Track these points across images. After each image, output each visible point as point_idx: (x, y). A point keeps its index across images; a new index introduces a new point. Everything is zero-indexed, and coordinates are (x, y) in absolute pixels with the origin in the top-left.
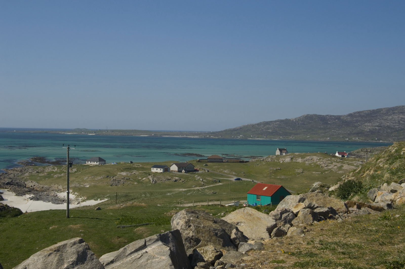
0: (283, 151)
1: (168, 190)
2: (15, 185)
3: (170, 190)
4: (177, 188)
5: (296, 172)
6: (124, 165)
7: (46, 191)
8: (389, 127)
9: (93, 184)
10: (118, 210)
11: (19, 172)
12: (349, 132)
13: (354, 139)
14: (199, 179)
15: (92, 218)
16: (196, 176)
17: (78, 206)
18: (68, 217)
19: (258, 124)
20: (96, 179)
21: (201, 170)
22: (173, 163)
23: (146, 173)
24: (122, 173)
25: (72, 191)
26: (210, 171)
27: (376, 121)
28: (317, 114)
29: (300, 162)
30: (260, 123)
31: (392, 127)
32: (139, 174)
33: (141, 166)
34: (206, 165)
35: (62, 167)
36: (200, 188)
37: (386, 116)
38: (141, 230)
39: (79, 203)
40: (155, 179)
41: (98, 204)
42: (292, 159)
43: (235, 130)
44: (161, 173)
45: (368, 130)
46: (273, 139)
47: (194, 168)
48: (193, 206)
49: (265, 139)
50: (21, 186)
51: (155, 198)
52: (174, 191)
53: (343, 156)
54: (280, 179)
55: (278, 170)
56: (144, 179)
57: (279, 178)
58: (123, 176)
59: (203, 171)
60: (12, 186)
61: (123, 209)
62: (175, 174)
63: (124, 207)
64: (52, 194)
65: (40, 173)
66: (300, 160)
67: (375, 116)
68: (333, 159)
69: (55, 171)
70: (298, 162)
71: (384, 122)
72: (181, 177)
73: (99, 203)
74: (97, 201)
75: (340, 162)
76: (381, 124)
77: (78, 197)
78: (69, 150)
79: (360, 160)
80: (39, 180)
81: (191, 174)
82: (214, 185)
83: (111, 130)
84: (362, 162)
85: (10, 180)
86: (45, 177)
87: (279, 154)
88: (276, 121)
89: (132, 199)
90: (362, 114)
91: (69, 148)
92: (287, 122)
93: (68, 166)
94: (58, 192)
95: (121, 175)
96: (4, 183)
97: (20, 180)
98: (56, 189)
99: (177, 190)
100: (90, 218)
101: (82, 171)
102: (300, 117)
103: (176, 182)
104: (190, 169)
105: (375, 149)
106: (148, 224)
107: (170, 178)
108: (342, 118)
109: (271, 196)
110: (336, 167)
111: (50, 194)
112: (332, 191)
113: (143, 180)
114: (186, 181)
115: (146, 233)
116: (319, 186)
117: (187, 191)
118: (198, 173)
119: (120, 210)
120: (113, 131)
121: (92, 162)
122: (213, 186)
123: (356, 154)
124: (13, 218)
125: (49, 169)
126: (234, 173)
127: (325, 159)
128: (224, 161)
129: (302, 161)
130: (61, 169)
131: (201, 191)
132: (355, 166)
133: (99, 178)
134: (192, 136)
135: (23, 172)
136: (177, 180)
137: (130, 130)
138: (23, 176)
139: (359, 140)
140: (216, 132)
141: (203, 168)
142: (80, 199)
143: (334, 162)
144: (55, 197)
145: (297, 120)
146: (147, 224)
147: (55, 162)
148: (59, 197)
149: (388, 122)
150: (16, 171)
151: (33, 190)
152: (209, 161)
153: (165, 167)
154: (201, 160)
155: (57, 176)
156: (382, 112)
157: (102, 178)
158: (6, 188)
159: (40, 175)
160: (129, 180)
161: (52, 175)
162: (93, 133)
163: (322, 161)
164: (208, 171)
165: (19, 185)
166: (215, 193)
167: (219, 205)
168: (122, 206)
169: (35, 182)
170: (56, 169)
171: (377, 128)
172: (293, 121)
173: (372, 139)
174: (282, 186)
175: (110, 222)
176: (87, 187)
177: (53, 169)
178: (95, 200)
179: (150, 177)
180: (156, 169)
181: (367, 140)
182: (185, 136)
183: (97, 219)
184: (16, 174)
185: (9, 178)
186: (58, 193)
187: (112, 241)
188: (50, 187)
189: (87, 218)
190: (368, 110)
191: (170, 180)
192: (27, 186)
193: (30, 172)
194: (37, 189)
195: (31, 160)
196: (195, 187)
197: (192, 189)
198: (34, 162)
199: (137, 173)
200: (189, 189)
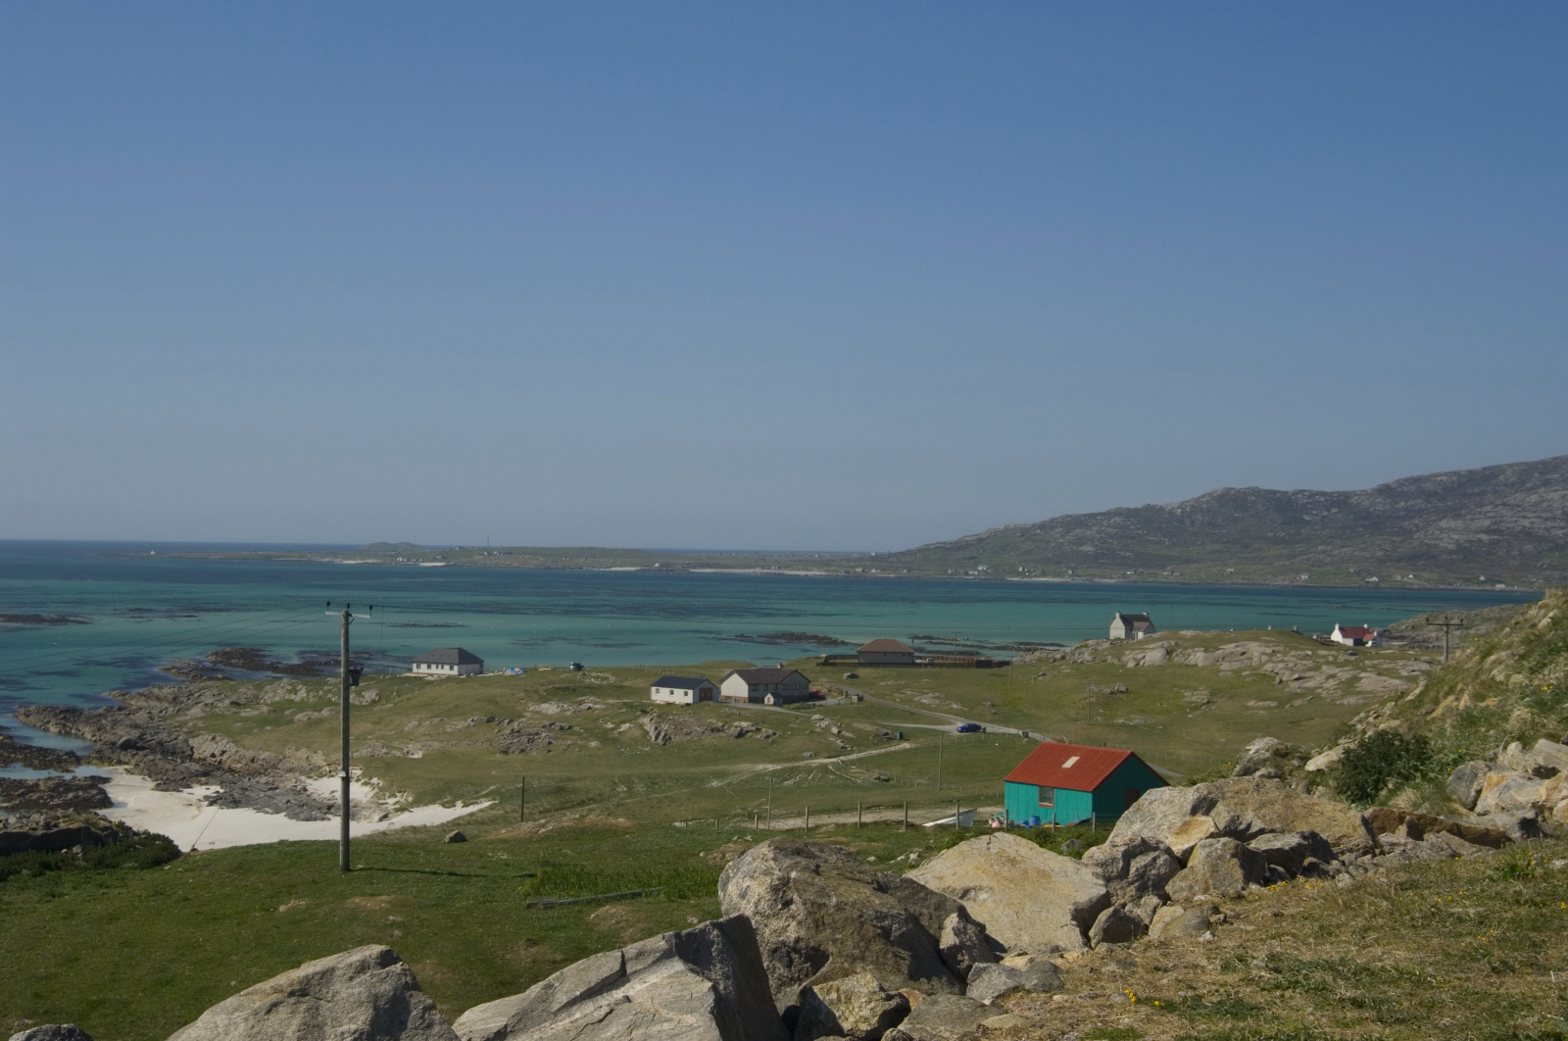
0: (1136, 624)
1: (712, 768)
2: (153, 751)
3: (719, 768)
4: (745, 761)
5: (1186, 699)
6: (551, 678)
7: (263, 771)
8: (1527, 534)
9: (436, 745)
10: (530, 841)
11: (166, 705)
12: (1382, 553)
13: (1399, 578)
14: (828, 729)
15: (434, 873)
16: (817, 716)
17: (384, 826)
18: (347, 868)
19: (1043, 526)
20: (448, 730)
21: (834, 694)
22: (731, 670)
23: (630, 706)
24: (544, 706)
25: (359, 772)
26: (867, 697)
27: (1480, 514)
28: (1260, 487)
29: (1201, 664)
30: (1052, 520)
31: (1542, 532)
32: (604, 710)
33: (612, 679)
34: (853, 676)
35: (326, 684)
36: (832, 763)
37: (1516, 492)
38: (613, 916)
40: (665, 727)
41: (455, 819)
42: (1169, 653)
43: (959, 546)
44: (688, 705)
45: (1452, 547)
46: (1098, 580)
47: (807, 688)
48: (805, 826)
49: (1069, 580)
50: (173, 754)
51: (666, 797)
52: (734, 773)
53: (1359, 642)
54: (1128, 726)
55: (1120, 696)
56: (625, 727)
57: (1123, 725)
58: (546, 716)
59: (841, 699)
60: (141, 753)
61: (547, 837)
62: (737, 708)
63: (551, 831)
64: (289, 782)
65: (245, 706)
66: (1198, 657)
67: (1478, 494)
68: (1324, 652)
69: (297, 699)
70: (1193, 663)
71: (1510, 514)
72: (759, 721)
73: (459, 818)
74: (451, 810)
75: (1346, 663)
76: (1501, 522)
77: (384, 795)
78: (347, 624)
79: (1423, 658)
80: (240, 734)
81: (798, 709)
82: (883, 750)
83: (503, 548)
84: (1429, 663)
85: (135, 734)
86: (262, 722)
87: (1123, 636)
88: (1108, 515)
89: (582, 803)
90: (1429, 486)
91: (348, 615)
92: (1150, 518)
93: (346, 680)
94: (310, 778)
95: (539, 712)
96: (114, 744)
97: (170, 734)
98: (304, 763)
99: (745, 766)
100: (425, 873)
101: (397, 700)
102: (1198, 500)
103: (740, 740)
104: (795, 693)
105: (1476, 615)
106: (640, 894)
107: (721, 724)
108: (1353, 501)
109: (1093, 792)
110: (1332, 683)
111: (282, 785)
112: (1319, 770)
113: (620, 733)
114: (778, 733)
115: (632, 926)
116: (1268, 755)
117: (784, 770)
118: (822, 706)
119: (537, 841)
120: (509, 552)
121: (434, 666)
122: (879, 755)
123: (1406, 634)
124: (145, 871)
125: (278, 691)
126: (954, 706)
127: (1293, 653)
128: (919, 661)
129: (1206, 659)
130: (321, 693)
131: (833, 773)
132: (1401, 678)
133: (461, 725)
134: (798, 570)
135: (182, 703)
136: (747, 732)
137: (574, 549)
138: (182, 718)
139: (1418, 584)
140: (891, 555)
141: (841, 687)
142: (392, 801)
143: (1328, 663)
144: (299, 793)
145: (1188, 509)
146: (635, 896)
147: (299, 666)
148: (314, 796)
149: (1523, 514)
150: (158, 699)
151: (219, 769)
152: (862, 661)
153: (704, 685)
154: (835, 657)
155: (305, 719)
156: (1501, 477)
157: (473, 724)
158: (120, 763)
159: (243, 714)
160: (569, 731)
161: (287, 712)
162: (438, 561)
163: (1282, 661)
164: (860, 699)
165: (167, 751)
166: (887, 781)
167: (899, 823)
168: (543, 826)
169: (225, 741)
170: (302, 693)
171: (1484, 537)
172: (1171, 512)
173: (1468, 580)
174: (1132, 754)
175: (500, 887)
176: (416, 756)
177: (290, 692)
178: (444, 805)
179: (646, 720)
180: (668, 690)
181: (1449, 584)
182: (774, 570)
183: (451, 874)
184: (155, 712)
185: (131, 726)
186: (309, 781)
187: (508, 957)
188: (281, 757)
189: (417, 872)
190: (1451, 472)
191: (718, 730)
192: (196, 756)
193: (207, 701)
194: (233, 766)
195: (213, 658)
196: (811, 757)
197: (802, 763)
198: (220, 666)
199: (598, 706)
200: (789, 765)
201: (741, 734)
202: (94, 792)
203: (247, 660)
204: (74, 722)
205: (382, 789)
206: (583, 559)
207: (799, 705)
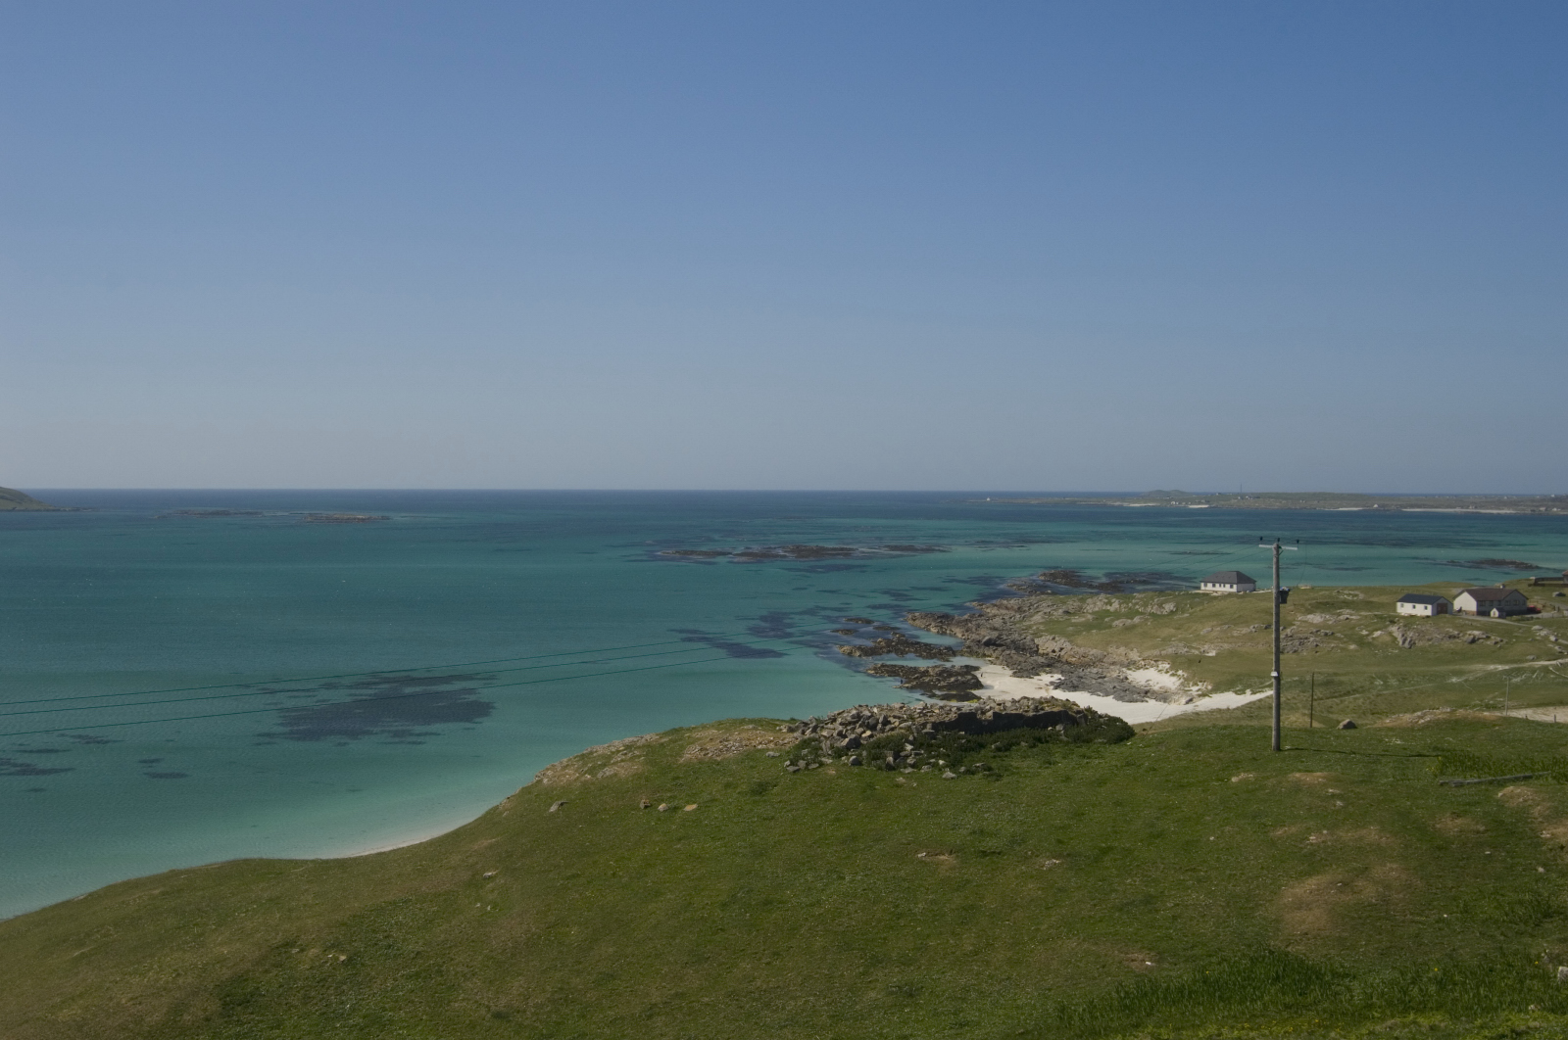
1: (1451, 667)
2: (1009, 648)
3: (1457, 667)
4: (1479, 662)
6: (1312, 595)
7: (1094, 665)
11: (1013, 613)
14: (1546, 637)
16: (1537, 627)
17: (1190, 708)
18: (1278, 748)
20: (1235, 635)
21: (1548, 609)
22: (1462, 589)
23: (1380, 617)
24: (1310, 617)
25: (1168, 666)
32: (1359, 620)
33: (1361, 596)
35: (1134, 598)
36: (1551, 665)
38: (1519, 796)
39: (1191, 700)
40: (1410, 634)
44: (1428, 617)
47: (1525, 604)
50: (1023, 650)
51: (1416, 690)
52: (1470, 672)
56: (1377, 634)
58: (1311, 624)
59: (1554, 613)
60: (1000, 649)
62: (1469, 620)
64: (1114, 673)
65: (1074, 614)
69: (1111, 609)
72: (1489, 630)
73: (1250, 703)
77: (1188, 684)
78: (1278, 554)
80: (1073, 635)
81: (1518, 621)
83: (1252, 494)
85: (995, 635)
86: (1088, 627)
89: (1348, 693)
91: (1278, 547)
93: (1277, 598)
94: (1130, 669)
95: (1306, 622)
96: (979, 641)
97: (1020, 635)
98: (1123, 659)
99: (1478, 667)
101: (1191, 611)
103: (1474, 646)
104: (1516, 608)
107: (1456, 632)
111: (1108, 675)
113: (1373, 638)
114: (1505, 640)
117: (1512, 670)
118: (1538, 618)
120: (1258, 496)
121: (1217, 585)
124: (1113, 746)
125: (1097, 604)
130: (1130, 605)
131: (1553, 673)
133: (1245, 630)
134: (1491, 509)
135: (1025, 611)
136: (1479, 639)
138: (1028, 623)
141: (1552, 603)
142: (1195, 688)
144: (1122, 681)
147: (1108, 584)
148: (1134, 684)
150: (1007, 608)
151: (1059, 661)
153: (1440, 601)
154: (1543, 579)
155: (1121, 625)
157: (1254, 630)
158: (984, 655)
159: (1073, 621)
160: (1332, 637)
161: (1106, 620)
162: (1203, 504)
165: (1020, 648)
168: (1421, 718)
169: (1062, 641)
170: (1116, 605)
176: (1210, 654)
177: (1106, 604)
178: (1236, 693)
179: (1394, 629)
180: (1410, 605)
182: (1471, 510)
184: (1007, 618)
185: (990, 628)
186: (1129, 672)
188: (1105, 653)
191: (1455, 637)
192: (1041, 651)
193: (1045, 611)
194: (1070, 660)
195: (1043, 578)
196: (1533, 660)
197: (1526, 665)
198: (1049, 583)
199: (1354, 617)
200: (1515, 666)
201: (1473, 641)
202: (969, 677)
203: (1068, 581)
204: (948, 625)
205: (1185, 679)
206: (1316, 502)
207: (1519, 617)
